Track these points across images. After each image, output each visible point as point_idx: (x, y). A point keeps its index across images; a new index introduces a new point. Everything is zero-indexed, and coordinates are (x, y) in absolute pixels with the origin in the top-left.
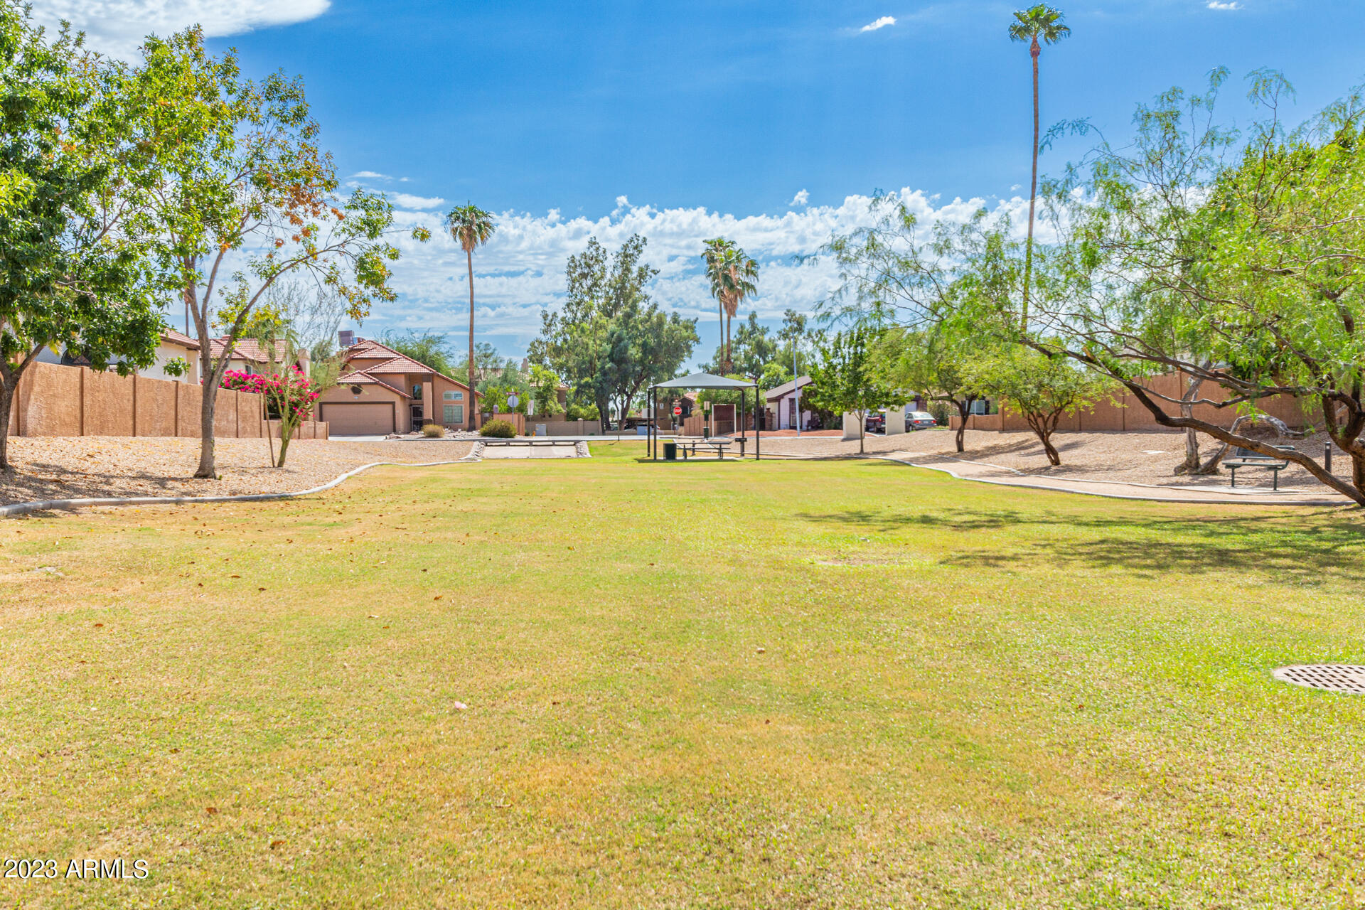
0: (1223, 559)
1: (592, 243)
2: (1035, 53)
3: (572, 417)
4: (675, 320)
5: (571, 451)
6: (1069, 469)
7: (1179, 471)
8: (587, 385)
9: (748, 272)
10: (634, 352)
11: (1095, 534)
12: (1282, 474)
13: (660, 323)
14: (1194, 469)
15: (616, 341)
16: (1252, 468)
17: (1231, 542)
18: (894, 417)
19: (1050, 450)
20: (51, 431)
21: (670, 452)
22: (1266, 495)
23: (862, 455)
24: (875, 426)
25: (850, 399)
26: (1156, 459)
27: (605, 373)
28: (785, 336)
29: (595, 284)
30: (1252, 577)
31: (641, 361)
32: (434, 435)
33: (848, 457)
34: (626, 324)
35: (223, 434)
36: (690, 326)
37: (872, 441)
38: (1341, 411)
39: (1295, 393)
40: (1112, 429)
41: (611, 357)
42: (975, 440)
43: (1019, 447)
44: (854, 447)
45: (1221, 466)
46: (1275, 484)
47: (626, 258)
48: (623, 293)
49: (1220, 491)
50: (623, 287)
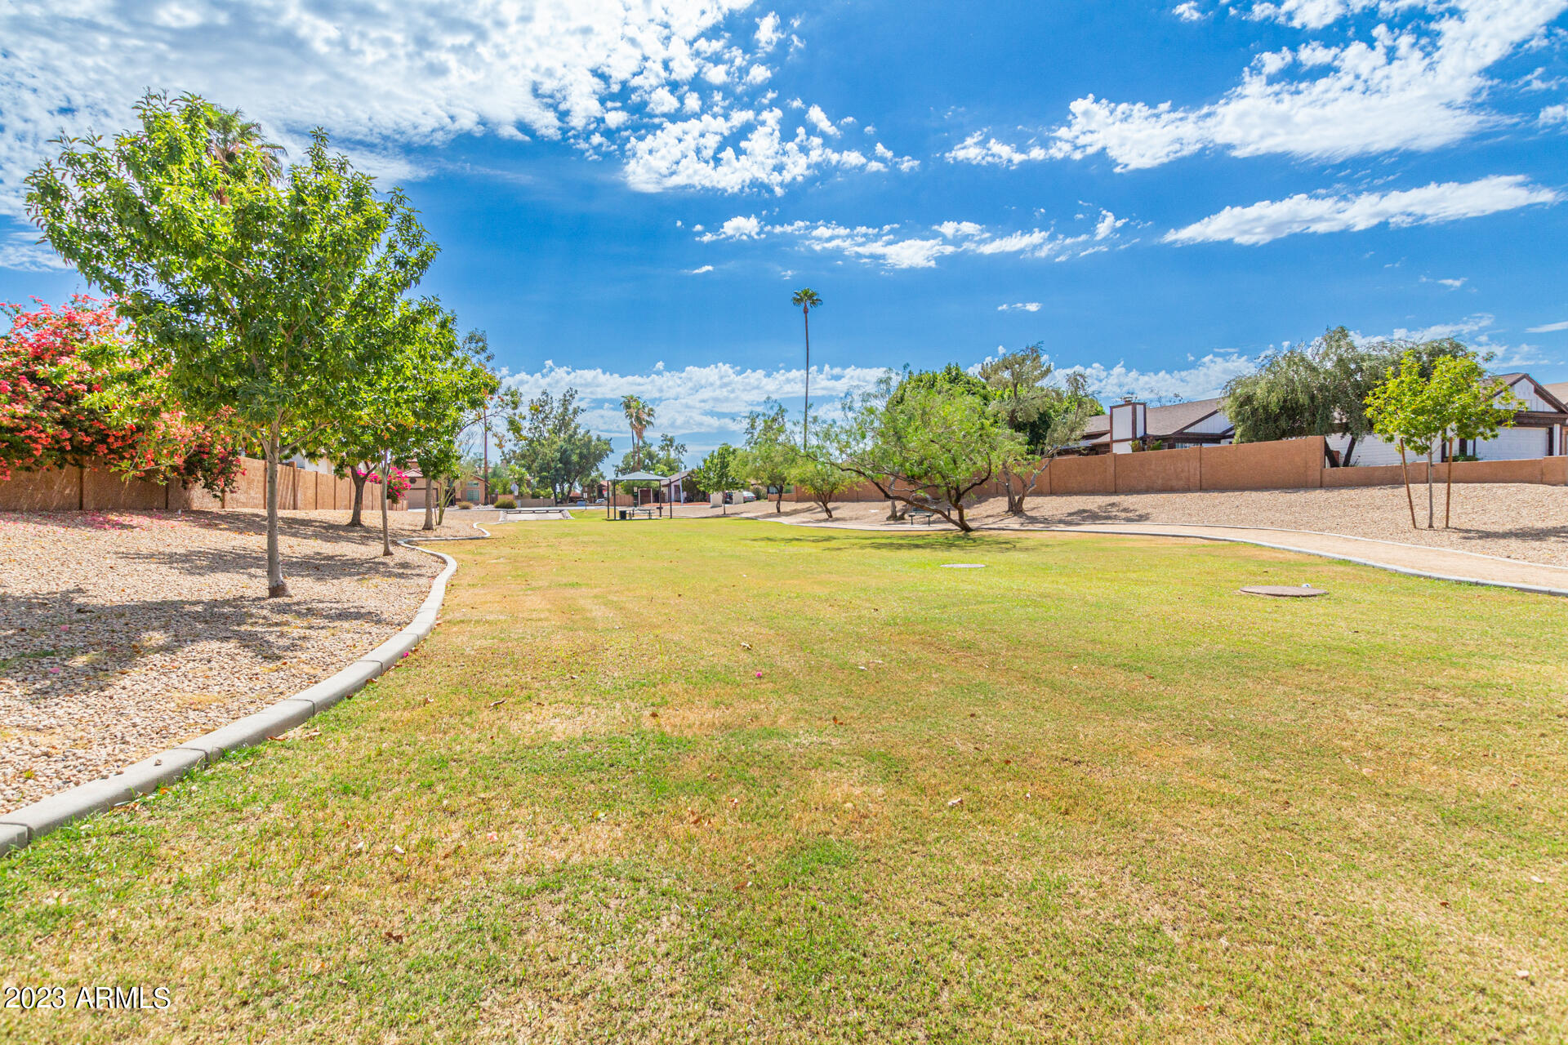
0: (917, 546)
1: (544, 393)
2: (806, 312)
3: (535, 496)
4: (599, 439)
5: (559, 516)
6: (837, 519)
7: (888, 519)
8: (547, 477)
9: (649, 415)
10: (575, 458)
11: (869, 541)
12: (932, 519)
13: (590, 441)
14: (895, 517)
15: (563, 452)
16: (918, 517)
17: (920, 542)
18: (737, 495)
19: (828, 511)
20: (305, 508)
21: (623, 515)
22: (926, 527)
23: (725, 515)
24: (728, 499)
25: (718, 487)
26: (876, 514)
27: (557, 470)
28: (662, 448)
29: (546, 417)
30: (928, 550)
31: (578, 463)
32: (466, 508)
33: (718, 517)
34: (570, 441)
35: (367, 508)
36: (608, 442)
37: (729, 508)
38: (953, 492)
39: (938, 486)
40: (853, 501)
41: (560, 460)
42: (786, 506)
43: (808, 510)
44: (719, 511)
45: (906, 516)
46: (929, 523)
47: (565, 403)
48: (563, 424)
49: (908, 527)
50: (564, 419)
